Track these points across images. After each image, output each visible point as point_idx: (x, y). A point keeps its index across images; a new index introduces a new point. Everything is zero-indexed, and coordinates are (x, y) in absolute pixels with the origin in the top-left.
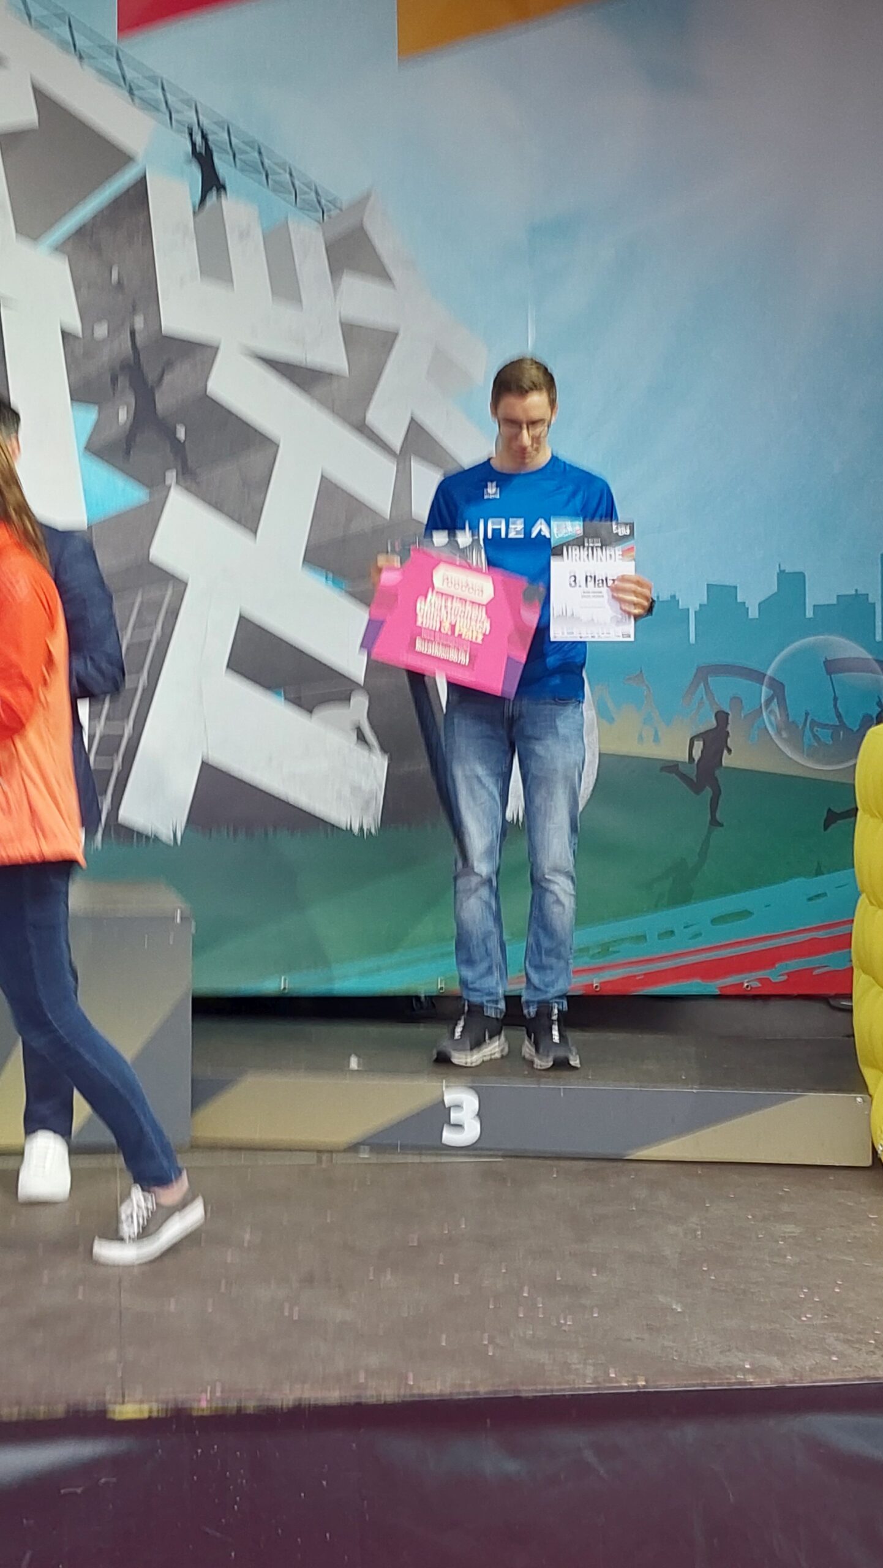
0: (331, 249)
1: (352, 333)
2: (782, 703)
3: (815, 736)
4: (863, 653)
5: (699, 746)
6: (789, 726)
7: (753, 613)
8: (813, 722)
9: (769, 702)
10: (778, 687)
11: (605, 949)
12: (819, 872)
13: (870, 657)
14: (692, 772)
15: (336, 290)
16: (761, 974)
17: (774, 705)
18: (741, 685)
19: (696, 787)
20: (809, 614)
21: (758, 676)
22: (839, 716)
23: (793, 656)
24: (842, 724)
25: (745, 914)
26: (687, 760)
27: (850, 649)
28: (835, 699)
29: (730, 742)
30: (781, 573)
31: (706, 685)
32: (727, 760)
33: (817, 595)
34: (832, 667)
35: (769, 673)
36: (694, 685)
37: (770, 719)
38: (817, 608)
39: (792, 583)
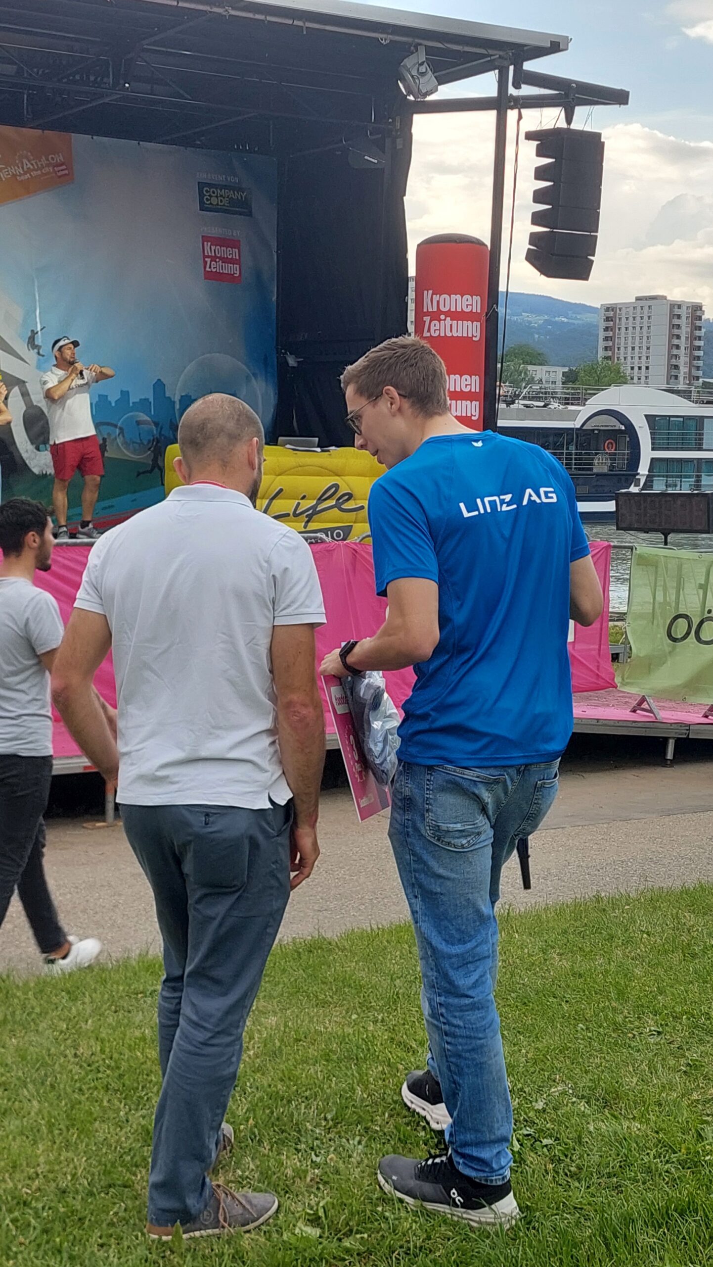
2: (123, 435)
3: (134, 447)
4: (146, 418)
6: (125, 443)
7: (113, 405)
8: (134, 442)
9: (119, 434)
10: (121, 429)
12: (135, 492)
13: (148, 419)
17: (121, 436)
18: (110, 429)
20: (131, 405)
21: (115, 426)
22: (141, 440)
23: (128, 418)
24: (142, 443)
25: (112, 506)
27: (144, 417)
28: (140, 434)
29: (107, 448)
30: (122, 391)
33: (133, 399)
34: (138, 423)
35: (119, 425)
37: (119, 441)
38: (133, 403)
39: (125, 394)
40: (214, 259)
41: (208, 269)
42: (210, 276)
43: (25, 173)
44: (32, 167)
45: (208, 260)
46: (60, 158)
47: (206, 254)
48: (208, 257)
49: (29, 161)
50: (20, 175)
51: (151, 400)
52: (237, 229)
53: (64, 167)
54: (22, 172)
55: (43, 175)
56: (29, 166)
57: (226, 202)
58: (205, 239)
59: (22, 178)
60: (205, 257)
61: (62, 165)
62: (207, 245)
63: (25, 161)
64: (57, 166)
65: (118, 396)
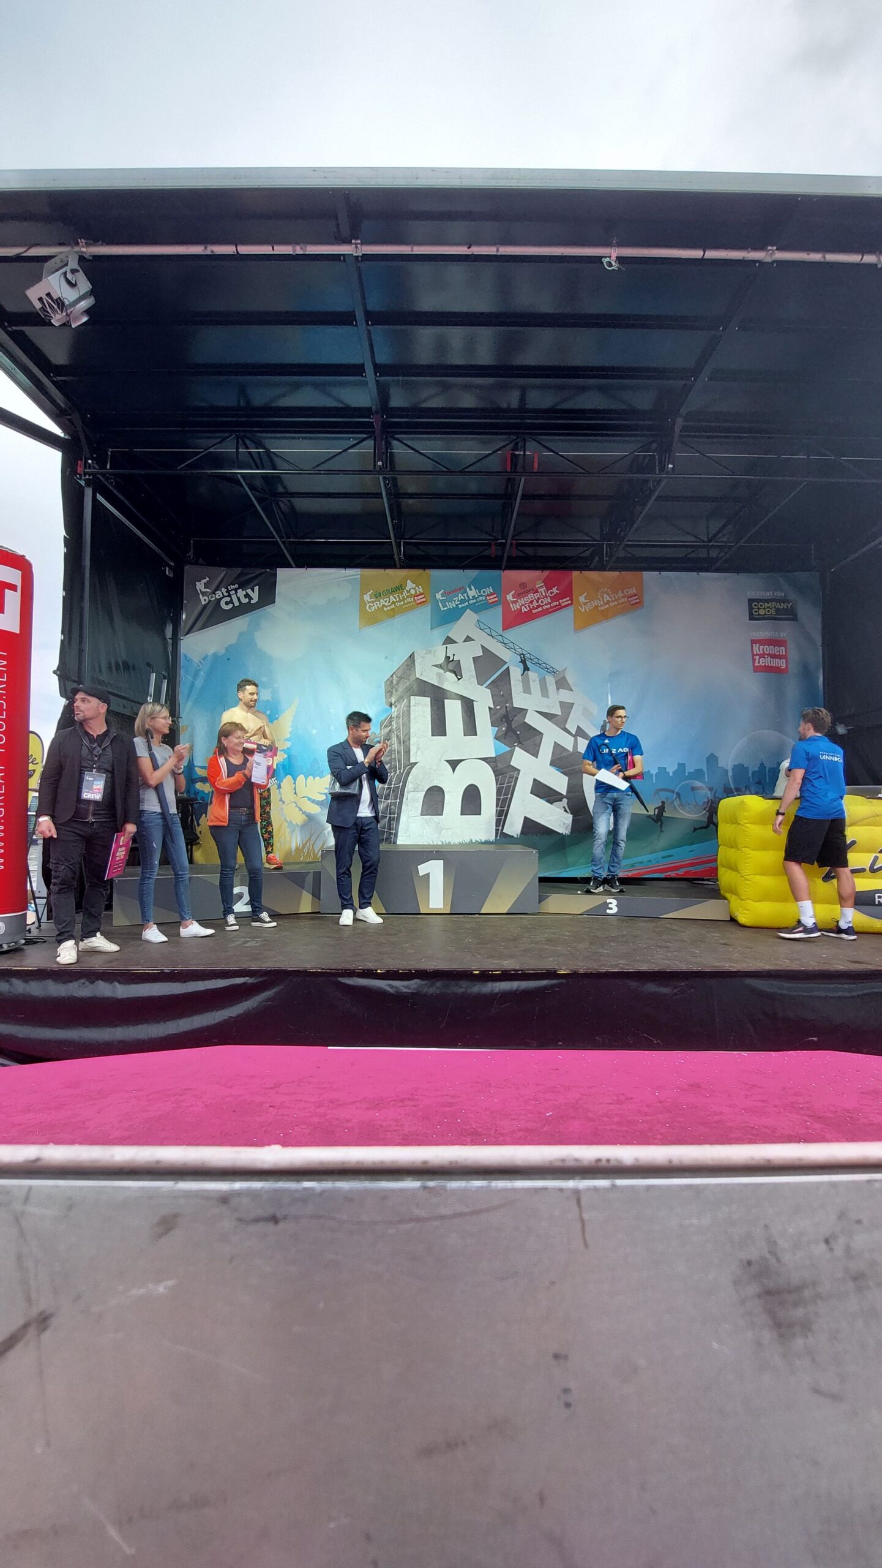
0: (556, 682)
1: (563, 705)
2: (680, 799)
3: (689, 808)
4: (700, 784)
5: (657, 810)
6: (681, 805)
7: (671, 775)
9: (676, 798)
10: (678, 794)
11: (633, 865)
13: (703, 785)
14: (655, 818)
15: (558, 693)
16: (675, 872)
17: (678, 800)
18: (669, 794)
19: (656, 822)
20: (687, 774)
21: (673, 792)
22: (696, 802)
23: (683, 785)
24: (697, 805)
25: (671, 856)
26: (653, 814)
28: (696, 799)
29: (665, 810)
30: (679, 764)
31: (659, 795)
32: (664, 814)
33: (689, 769)
34: (693, 789)
35: (676, 791)
36: (655, 795)
37: (676, 803)
38: (689, 773)
39: (682, 766)
40: (762, 656)
41: (757, 664)
42: (756, 669)
43: (605, 604)
44: (610, 600)
45: (757, 657)
46: (633, 591)
47: (755, 653)
48: (757, 655)
49: (609, 595)
50: (601, 606)
51: (705, 769)
52: (786, 631)
53: (636, 597)
54: (602, 604)
55: (619, 604)
56: (609, 599)
57: (773, 611)
58: (753, 642)
59: (603, 608)
60: (753, 655)
61: (635, 595)
62: (756, 647)
63: (605, 596)
64: (630, 597)
65: (676, 767)
